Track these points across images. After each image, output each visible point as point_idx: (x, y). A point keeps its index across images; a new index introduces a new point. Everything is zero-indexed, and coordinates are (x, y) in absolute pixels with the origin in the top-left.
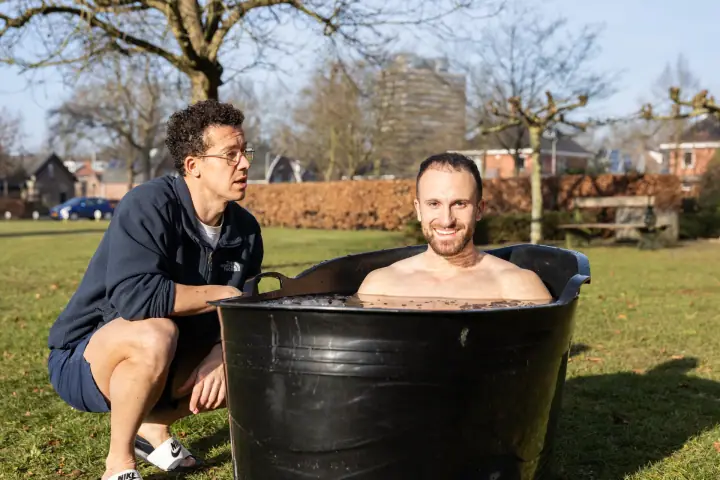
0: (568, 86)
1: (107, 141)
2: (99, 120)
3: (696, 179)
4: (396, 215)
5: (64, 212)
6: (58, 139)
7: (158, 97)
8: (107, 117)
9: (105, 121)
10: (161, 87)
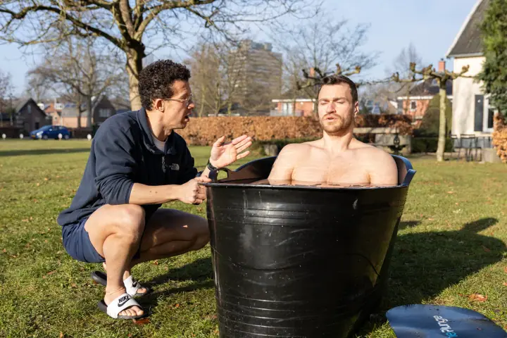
0: (347, 61)
1: (64, 91)
2: (60, 78)
3: (421, 117)
5: (39, 134)
6: (33, 90)
7: (96, 64)
8: (64, 76)
9: (63, 79)
10: (97, 58)
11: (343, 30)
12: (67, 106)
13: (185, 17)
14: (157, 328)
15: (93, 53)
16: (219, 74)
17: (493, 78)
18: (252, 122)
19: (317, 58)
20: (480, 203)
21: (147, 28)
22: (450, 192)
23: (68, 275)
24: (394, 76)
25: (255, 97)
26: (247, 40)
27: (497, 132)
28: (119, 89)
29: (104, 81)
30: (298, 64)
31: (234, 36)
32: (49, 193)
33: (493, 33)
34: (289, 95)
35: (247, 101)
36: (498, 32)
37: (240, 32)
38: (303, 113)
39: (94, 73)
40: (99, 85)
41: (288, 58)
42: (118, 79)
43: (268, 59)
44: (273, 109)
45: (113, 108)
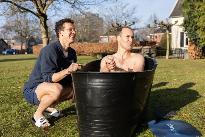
0: (129, 20)
1: (15, 35)
2: (13, 30)
3: (159, 42)
4: (89, 52)
5: (5, 53)
6: (2, 34)
7: (28, 24)
8: (15, 29)
9: (15, 30)
10: (29, 21)
11: (127, 7)
12: (17, 41)
13: (63, 4)
14: (53, 133)
15: (27, 19)
16: (78, 27)
17: (187, 25)
18: (92, 45)
19: (117, 19)
20: (184, 76)
21: (48, 8)
22: (172, 72)
23: (16, 111)
24: (148, 25)
25: (93, 36)
26: (89, 13)
27: (190, 47)
28: (37, 33)
29: (31, 31)
30: (110, 22)
31: (84, 11)
32: (9, 77)
33: (187, 7)
34: (106, 34)
35: (90, 37)
36: (189, 7)
37: (86, 9)
38: (112, 41)
39: (27, 27)
40: (30, 32)
41: (105, 19)
42: (37, 29)
43: (98, 20)
44: (100, 40)
45: (35, 41)
